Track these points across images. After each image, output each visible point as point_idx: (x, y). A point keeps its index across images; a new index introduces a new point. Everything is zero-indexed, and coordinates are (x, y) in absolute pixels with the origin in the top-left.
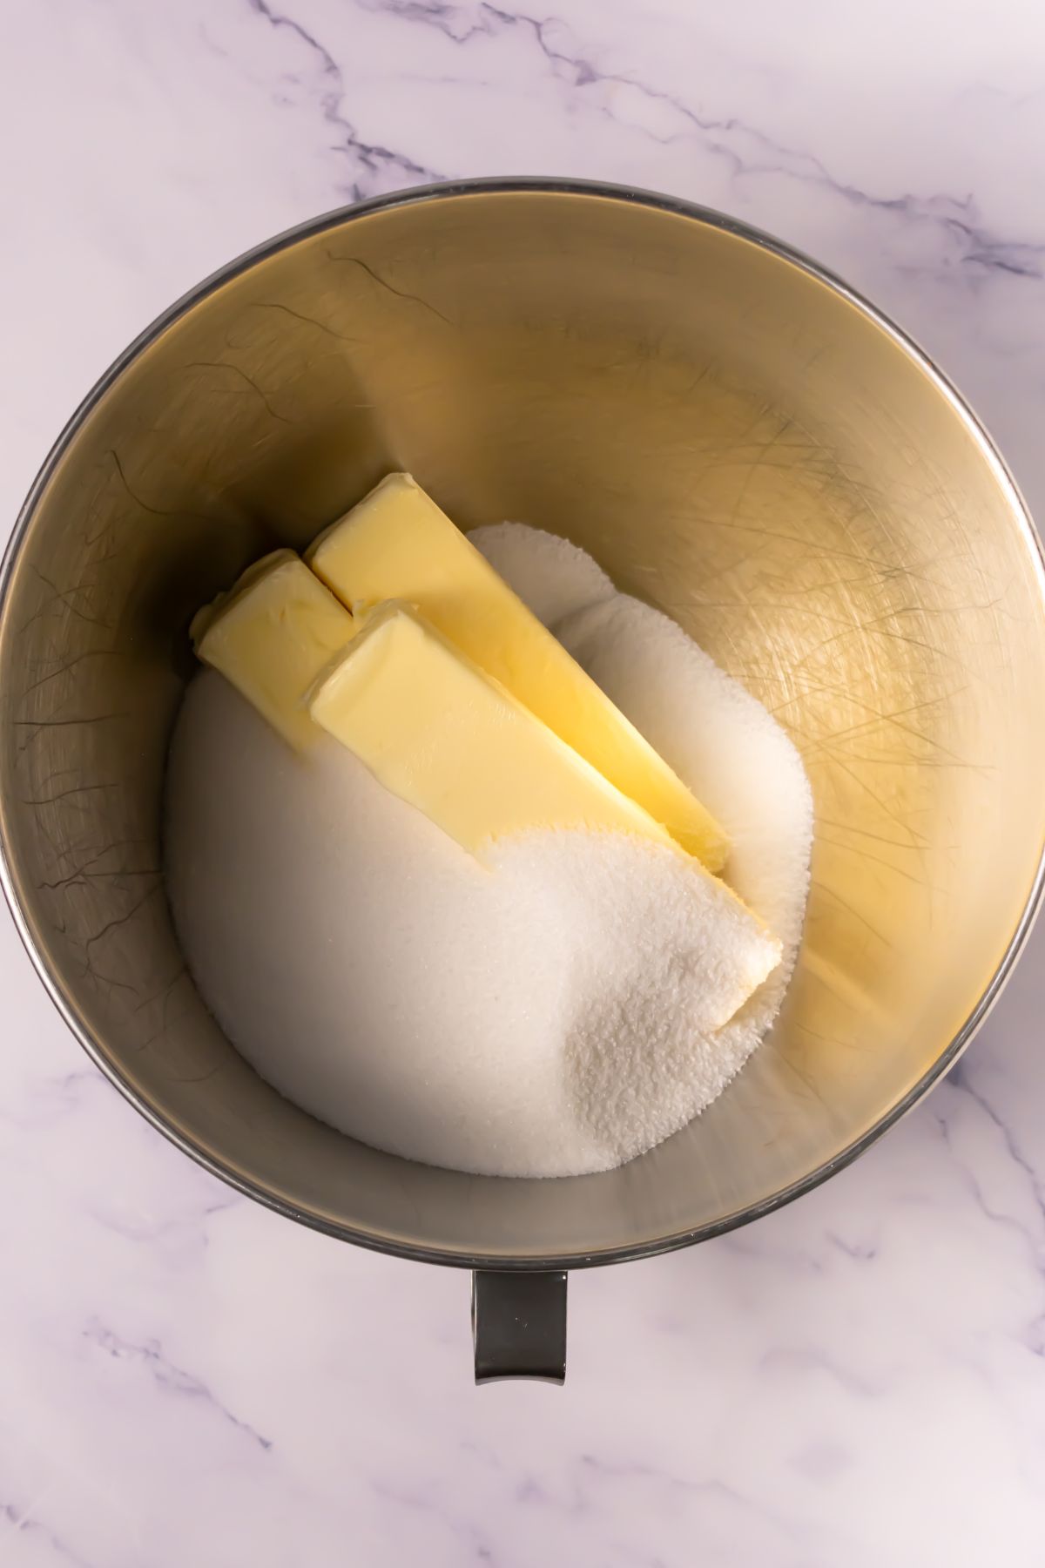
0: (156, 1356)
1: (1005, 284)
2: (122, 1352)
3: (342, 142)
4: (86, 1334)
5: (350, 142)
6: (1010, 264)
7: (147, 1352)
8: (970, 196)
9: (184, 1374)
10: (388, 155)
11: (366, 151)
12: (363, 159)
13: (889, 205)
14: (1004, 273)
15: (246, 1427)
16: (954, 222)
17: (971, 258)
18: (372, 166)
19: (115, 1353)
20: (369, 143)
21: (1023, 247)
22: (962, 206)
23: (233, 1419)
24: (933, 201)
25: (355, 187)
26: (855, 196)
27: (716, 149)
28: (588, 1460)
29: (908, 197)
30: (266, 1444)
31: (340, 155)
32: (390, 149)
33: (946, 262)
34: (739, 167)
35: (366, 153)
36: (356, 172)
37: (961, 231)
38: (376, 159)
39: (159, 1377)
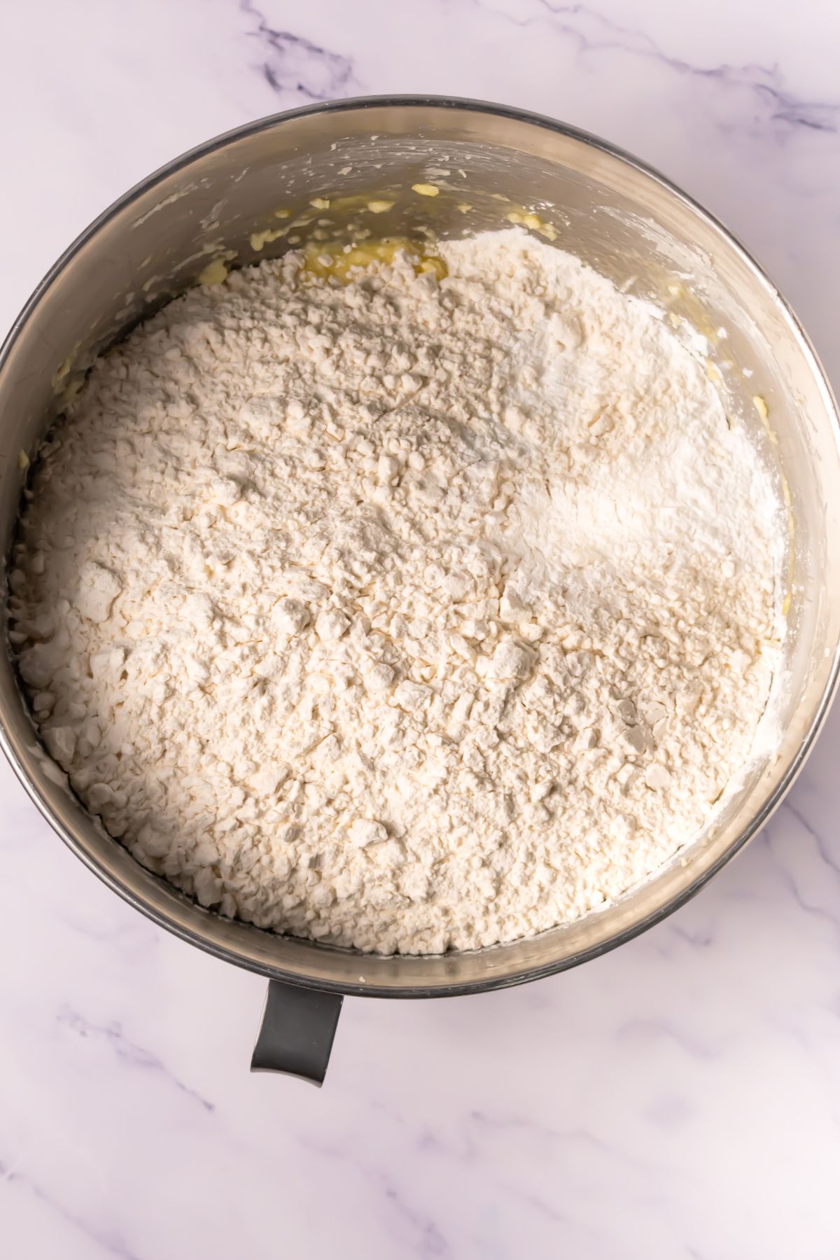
0: (118, 1035)
1: (807, 138)
2: (90, 1033)
3: (255, 29)
4: (59, 1018)
5: (262, 29)
6: (810, 121)
7: (110, 1032)
8: (776, 66)
9: (141, 1050)
10: (292, 39)
11: (275, 35)
12: (273, 43)
13: (709, 73)
14: (805, 128)
15: (192, 1093)
16: (763, 87)
17: (778, 116)
18: (280, 48)
19: (83, 1034)
20: (277, 29)
21: (821, 106)
22: (770, 73)
23: (182, 1087)
24: (745, 69)
25: (266, 66)
26: (680, 66)
27: (565, 29)
28: (476, 1115)
29: (725, 66)
30: (209, 1107)
31: (253, 40)
32: (294, 33)
33: (757, 119)
34: (584, 44)
35: (275, 37)
36: (266, 53)
37: (769, 94)
38: (283, 42)
39: (120, 1053)
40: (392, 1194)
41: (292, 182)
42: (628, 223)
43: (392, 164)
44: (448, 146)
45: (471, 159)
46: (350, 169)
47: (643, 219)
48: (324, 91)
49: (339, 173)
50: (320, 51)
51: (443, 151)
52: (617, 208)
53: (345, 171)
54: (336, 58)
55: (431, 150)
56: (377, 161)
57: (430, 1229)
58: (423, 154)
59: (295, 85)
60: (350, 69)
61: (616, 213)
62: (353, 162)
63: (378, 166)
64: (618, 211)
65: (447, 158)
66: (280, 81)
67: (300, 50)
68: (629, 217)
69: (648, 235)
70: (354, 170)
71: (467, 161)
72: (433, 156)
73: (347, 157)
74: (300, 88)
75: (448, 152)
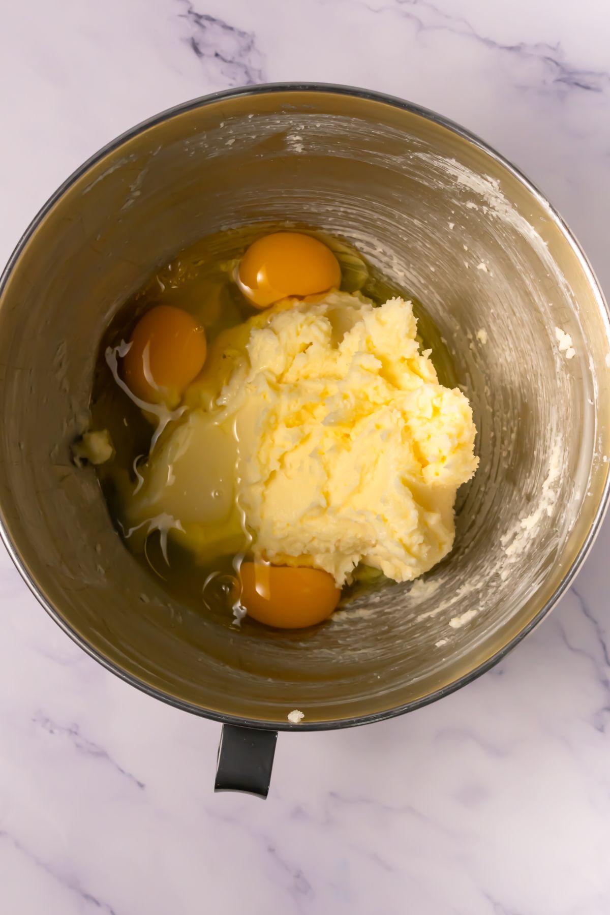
0: (76, 733)
1: (580, 96)
2: (56, 731)
3: (185, 12)
4: (34, 720)
5: (190, 12)
6: (582, 84)
7: (70, 731)
8: (559, 44)
9: (93, 744)
10: (212, 20)
11: (199, 17)
12: (197, 22)
13: (511, 49)
14: (579, 89)
15: (130, 776)
16: (549, 59)
17: (559, 80)
18: (203, 27)
19: (51, 732)
20: (201, 13)
21: (591, 73)
22: (554, 49)
23: (122, 771)
24: (537, 46)
25: (193, 39)
26: (490, 43)
27: (408, 16)
28: (333, 794)
29: (522, 43)
30: (141, 786)
31: (184, 20)
32: (213, 16)
33: (544, 82)
34: (421, 26)
35: (199, 19)
36: (193, 30)
37: (553, 64)
38: (205, 22)
39: (77, 745)
40: (271, 850)
41: (193, 153)
42: (436, 163)
43: (264, 134)
44: (304, 119)
45: (320, 127)
46: (234, 140)
47: (447, 160)
48: (233, 58)
49: (226, 144)
50: (231, 29)
51: (300, 122)
52: (428, 153)
53: (230, 142)
54: (243, 34)
55: (291, 122)
56: (252, 133)
57: (298, 876)
58: (285, 125)
59: (213, 53)
60: (252, 42)
61: (427, 157)
62: (236, 135)
63: (254, 137)
64: (429, 156)
65: (303, 127)
66: (202, 50)
67: (217, 28)
68: (437, 159)
69: (451, 171)
70: (237, 141)
71: (317, 128)
72: (293, 126)
73: (231, 132)
74: (217, 55)
75: (304, 123)
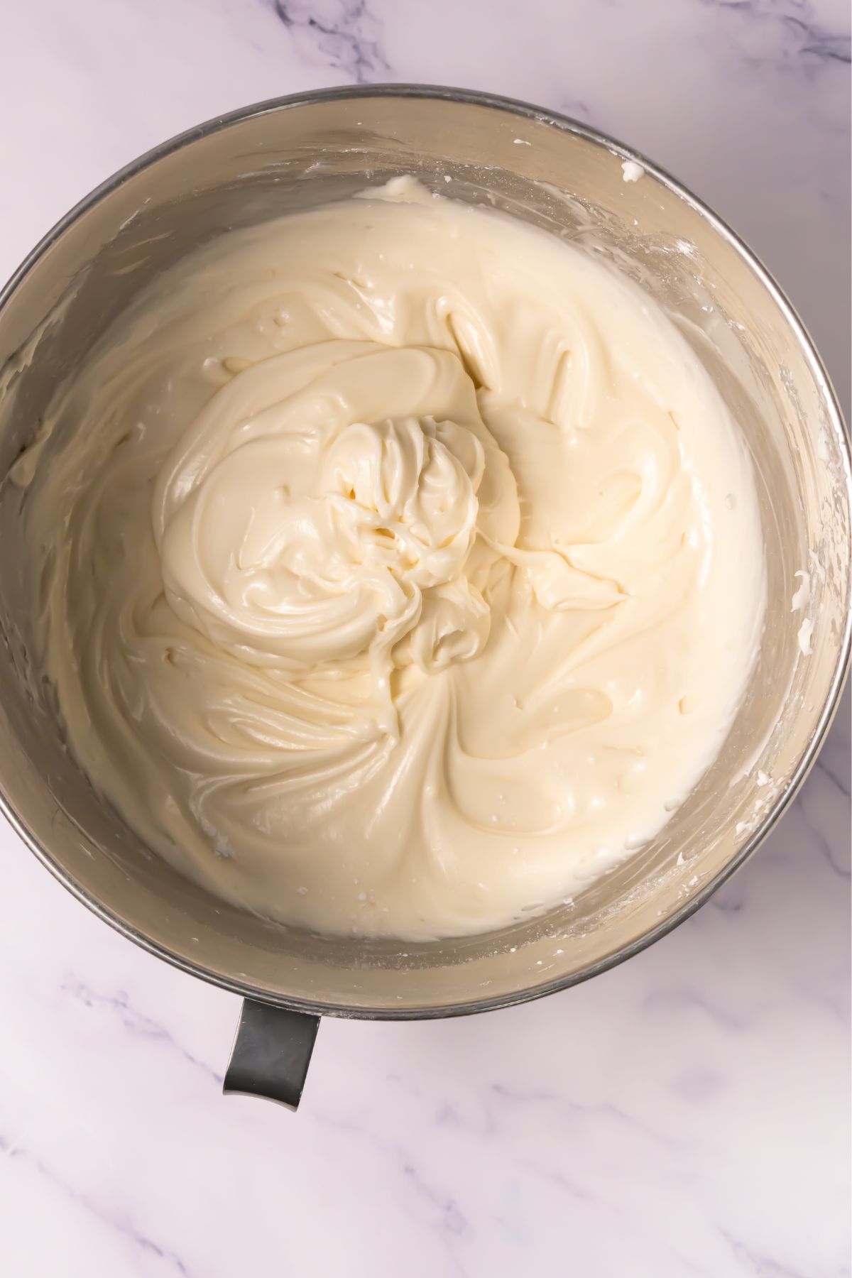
0: (124, 1005)
1: (836, 71)
2: (94, 1002)
4: (63, 987)
6: (837, 53)
7: (116, 1002)
9: (148, 1020)
13: (737, 5)
14: (835, 62)
15: (203, 1065)
16: (792, 19)
17: (806, 50)
19: (88, 1003)
22: (799, 6)
23: (191, 1059)
28: (497, 1087)
33: (785, 53)
37: (798, 27)
39: (127, 1023)
40: (409, 1170)
48: (336, 26)
57: (450, 1207)
59: (306, 19)
66: (291, 16)
74: (312, 22)
